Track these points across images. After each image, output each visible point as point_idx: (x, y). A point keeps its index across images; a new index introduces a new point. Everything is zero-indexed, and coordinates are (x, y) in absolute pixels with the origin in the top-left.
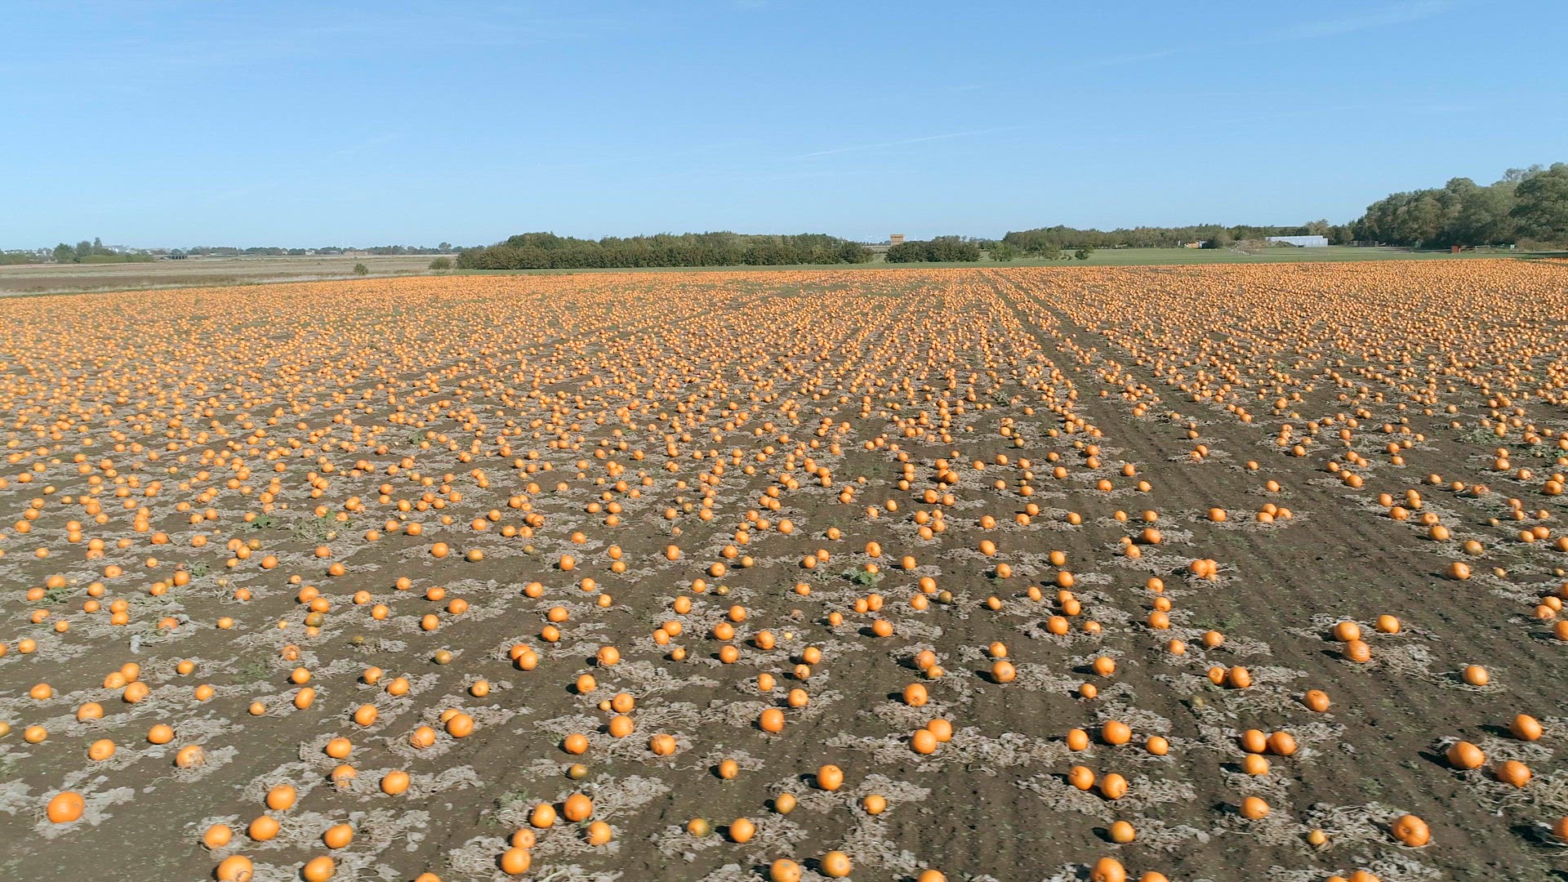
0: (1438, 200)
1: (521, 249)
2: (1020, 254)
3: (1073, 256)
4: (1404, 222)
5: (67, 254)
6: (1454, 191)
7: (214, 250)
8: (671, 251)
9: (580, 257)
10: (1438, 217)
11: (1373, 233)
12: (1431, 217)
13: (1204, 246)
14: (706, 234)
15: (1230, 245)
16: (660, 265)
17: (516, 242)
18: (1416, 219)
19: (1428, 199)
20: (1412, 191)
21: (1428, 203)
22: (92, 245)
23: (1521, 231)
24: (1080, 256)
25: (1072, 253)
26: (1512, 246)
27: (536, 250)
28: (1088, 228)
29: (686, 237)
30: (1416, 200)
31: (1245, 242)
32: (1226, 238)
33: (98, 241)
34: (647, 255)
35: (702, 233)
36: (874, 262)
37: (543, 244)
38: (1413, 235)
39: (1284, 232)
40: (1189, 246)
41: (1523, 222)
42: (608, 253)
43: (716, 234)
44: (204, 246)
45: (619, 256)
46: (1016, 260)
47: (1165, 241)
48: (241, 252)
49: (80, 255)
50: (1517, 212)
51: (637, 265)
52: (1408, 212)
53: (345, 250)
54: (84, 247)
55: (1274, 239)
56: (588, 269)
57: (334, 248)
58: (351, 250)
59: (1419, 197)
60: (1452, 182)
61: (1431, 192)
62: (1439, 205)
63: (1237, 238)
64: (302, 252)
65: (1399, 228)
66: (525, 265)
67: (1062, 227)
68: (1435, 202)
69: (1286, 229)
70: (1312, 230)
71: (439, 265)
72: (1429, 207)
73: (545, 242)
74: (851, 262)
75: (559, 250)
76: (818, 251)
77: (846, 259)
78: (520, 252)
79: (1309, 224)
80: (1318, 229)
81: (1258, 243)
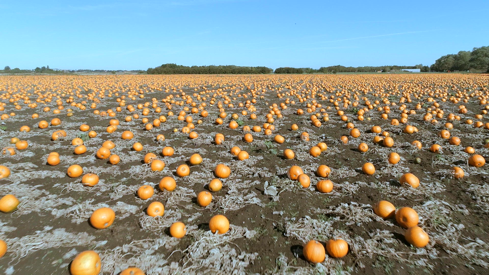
0: (454, 58)
1: (165, 68)
4: (443, 64)
5: (39, 70)
6: (460, 55)
7: (85, 70)
9: (182, 71)
11: (436, 68)
12: (451, 63)
13: (382, 72)
14: (227, 66)
17: (164, 66)
18: (447, 63)
20: (447, 55)
22: (46, 67)
23: (472, 66)
26: (468, 71)
27: (170, 68)
28: (349, 66)
29: (220, 66)
30: (448, 58)
32: (388, 69)
33: (48, 67)
34: (202, 70)
35: (225, 65)
39: (409, 68)
40: (379, 72)
41: (473, 64)
43: (230, 66)
44: (82, 69)
48: (93, 71)
49: (42, 70)
50: (472, 60)
52: (444, 61)
53: (124, 71)
54: (44, 68)
55: (403, 70)
57: (121, 70)
58: (126, 71)
60: (460, 52)
63: (391, 69)
66: (166, 73)
67: (339, 65)
69: (409, 67)
70: (417, 67)
72: (451, 60)
73: (172, 66)
74: (264, 73)
75: (176, 69)
76: (254, 70)
77: (262, 72)
78: (165, 69)
79: (416, 65)
80: (420, 67)
81: (398, 71)
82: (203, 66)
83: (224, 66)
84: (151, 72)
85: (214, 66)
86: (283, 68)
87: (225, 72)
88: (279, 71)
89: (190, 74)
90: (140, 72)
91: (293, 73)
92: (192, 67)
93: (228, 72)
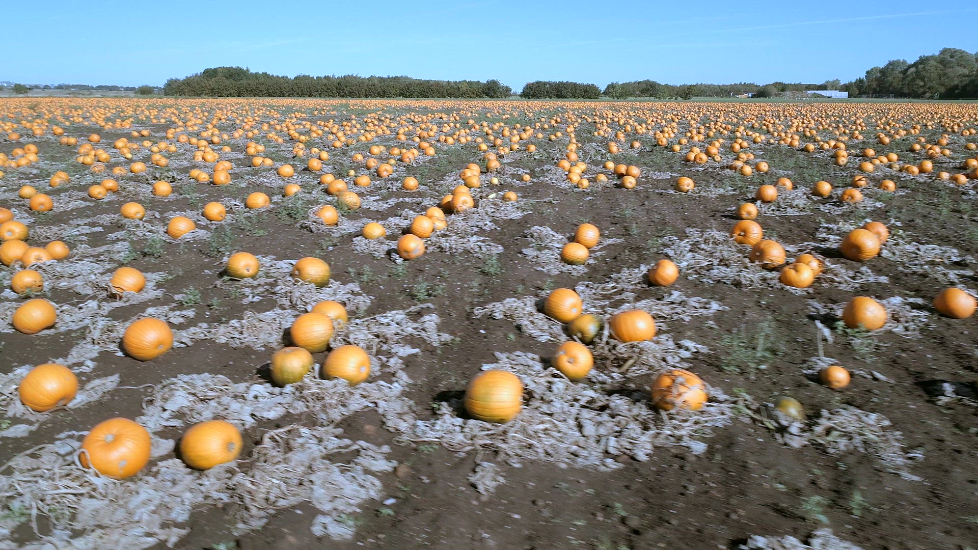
1: (213, 80)
6: (951, 57)
9: (262, 88)
10: (940, 76)
12: (934, 76)
15: (778, 95)
17: (210, 74)
18: (923, 78)
21: (932, 66)
31: (788, 93)
32: (775, 91)
37: (231, 76)
38: (922, 90)
44: (66, 83)
47: (722, 93)
55: (809, 92)
59: (923, 61)
61: (933, 57)
62: (941, 67)
63: (783, 90)
65: (909, 84)
68: (939, 65)
70: (829, 87)
72: (933, 69)
74: (492, 97)
75: (244, 82)
76: (464, 88)
77: (487, 95)
78: (212, 82)
79: (827, 82)
80: (834, 86)
81: (798, 94)
82: (325, 77)
83: (382, 78)
84: (176, 89)
85: (355, 78)
86: (545, 84)
87: (384, 92)
88: (533, 91)
89: (284, 96)
90: (145, 91)
91: (574, 96)
92: (296, 78)
93: (392, 91)
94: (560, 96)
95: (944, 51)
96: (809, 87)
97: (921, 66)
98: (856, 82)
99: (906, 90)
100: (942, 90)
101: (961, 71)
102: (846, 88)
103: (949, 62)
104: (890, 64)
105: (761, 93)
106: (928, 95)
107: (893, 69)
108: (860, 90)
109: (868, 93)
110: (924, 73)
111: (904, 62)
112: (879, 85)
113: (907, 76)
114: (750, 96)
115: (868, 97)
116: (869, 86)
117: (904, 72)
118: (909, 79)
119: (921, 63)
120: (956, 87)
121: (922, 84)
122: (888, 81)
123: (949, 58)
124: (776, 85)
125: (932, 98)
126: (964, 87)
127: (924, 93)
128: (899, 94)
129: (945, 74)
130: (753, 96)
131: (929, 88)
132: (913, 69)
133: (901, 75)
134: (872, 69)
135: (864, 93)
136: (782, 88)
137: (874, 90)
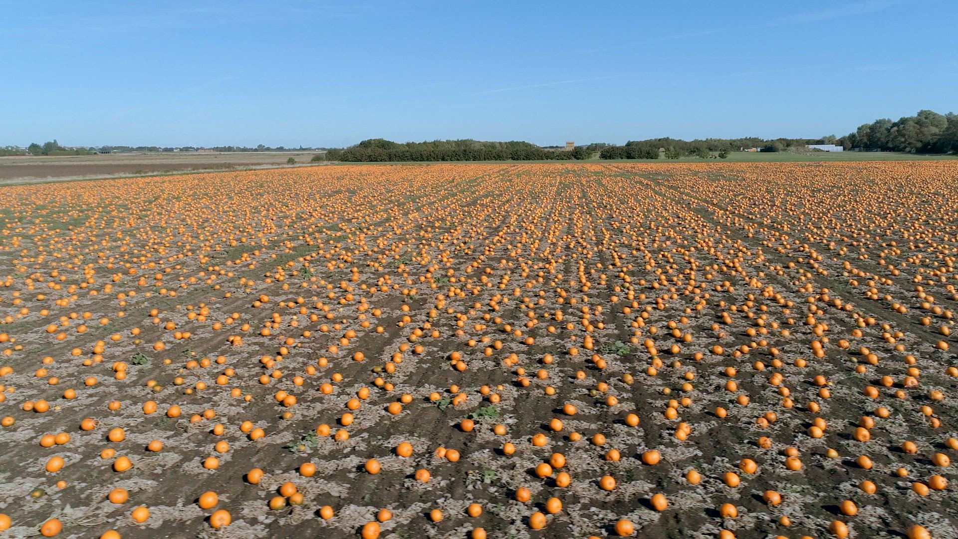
1: (370, 149)
2: (684, 155)
3: (717, 156)
4: (896, 137)
5: (37, 150)
6: (926, 118)
8: (465, 151)
10: (917, 134)
12: (913, 134)
15: (784, 150)
16: (458, 160)
17: (365, 145)
18: (903, 136)
19: (911, 123)
21: (911, 126)
24: (722, 156)
25: (717, 154)
27: (379, 150)
31: (793, 148)
32: (781, 146)
33: (55, 141)
34: (450, 154)
36: (593, 158)
38: (903, 145)
42: (425, 152)
45: (432, 154)
46: (682, 158)
47: (732, 148)
49: (46, 150)
51: (443, 159)
55: (811, 147)
56: (412, 162)
59: (903, 121)
61: (911, 119)
62: (918, 127)
63: (788, 145)
64: (171, 150)
65: (893, 140)
66: (372, 159)
68: (916, 125)
69: (809, 140)
70: (827, 141)
71: (317, 159)
72: (911, 128)
73: (383, 145)
74: (578, 159)
77: (575, 157)
78: (368, 151)
79: (824, 138)
80: (830, 141)
81: (801, 149)
94: (629, 157)
95: (921, 113)
96: (809, 142)
97: (902, 126)
98: (849, 137)
99: (890, 145)
100: (919, 145)
101: (934, 130)
102: (841, 143)
103: (924, 123)
104: (877, 122)
105: (769, 148)
106: (908, 149)
107: (880, 127)
108: (853, 144)
109: (860, 146)
110: (904, 131)
111: (889, 121)
112: (869, 140)
113: (891, 134)
114: (759, 150)
115: (860, 151)
116: (861, 140)
117: (888, 130)
118: (892, 136)
119: (902, 124)
120: (929, 143)
121: (903, 140)
122: (876, 137)
123: (925, 119)
124: (781, 140)
125: (910, 152)
126: (935, 144)
127: (905, 147)
128: (885, 148)
129: (921, 132)
130: (761, 151)
131: (909, 144)
132: (895, 128)
133: (886, 132)
134: (862, 126)
135: (857, 146)
136: (788, 143)
137: (865, 144)
